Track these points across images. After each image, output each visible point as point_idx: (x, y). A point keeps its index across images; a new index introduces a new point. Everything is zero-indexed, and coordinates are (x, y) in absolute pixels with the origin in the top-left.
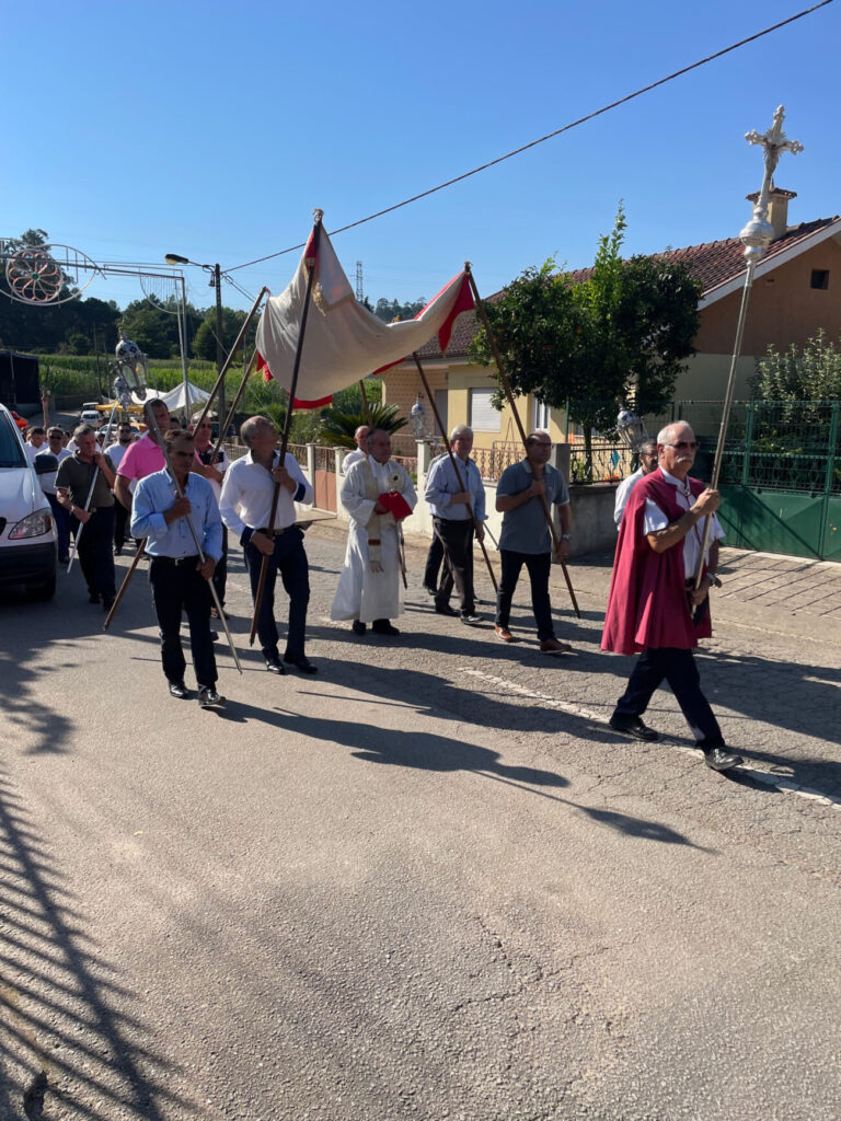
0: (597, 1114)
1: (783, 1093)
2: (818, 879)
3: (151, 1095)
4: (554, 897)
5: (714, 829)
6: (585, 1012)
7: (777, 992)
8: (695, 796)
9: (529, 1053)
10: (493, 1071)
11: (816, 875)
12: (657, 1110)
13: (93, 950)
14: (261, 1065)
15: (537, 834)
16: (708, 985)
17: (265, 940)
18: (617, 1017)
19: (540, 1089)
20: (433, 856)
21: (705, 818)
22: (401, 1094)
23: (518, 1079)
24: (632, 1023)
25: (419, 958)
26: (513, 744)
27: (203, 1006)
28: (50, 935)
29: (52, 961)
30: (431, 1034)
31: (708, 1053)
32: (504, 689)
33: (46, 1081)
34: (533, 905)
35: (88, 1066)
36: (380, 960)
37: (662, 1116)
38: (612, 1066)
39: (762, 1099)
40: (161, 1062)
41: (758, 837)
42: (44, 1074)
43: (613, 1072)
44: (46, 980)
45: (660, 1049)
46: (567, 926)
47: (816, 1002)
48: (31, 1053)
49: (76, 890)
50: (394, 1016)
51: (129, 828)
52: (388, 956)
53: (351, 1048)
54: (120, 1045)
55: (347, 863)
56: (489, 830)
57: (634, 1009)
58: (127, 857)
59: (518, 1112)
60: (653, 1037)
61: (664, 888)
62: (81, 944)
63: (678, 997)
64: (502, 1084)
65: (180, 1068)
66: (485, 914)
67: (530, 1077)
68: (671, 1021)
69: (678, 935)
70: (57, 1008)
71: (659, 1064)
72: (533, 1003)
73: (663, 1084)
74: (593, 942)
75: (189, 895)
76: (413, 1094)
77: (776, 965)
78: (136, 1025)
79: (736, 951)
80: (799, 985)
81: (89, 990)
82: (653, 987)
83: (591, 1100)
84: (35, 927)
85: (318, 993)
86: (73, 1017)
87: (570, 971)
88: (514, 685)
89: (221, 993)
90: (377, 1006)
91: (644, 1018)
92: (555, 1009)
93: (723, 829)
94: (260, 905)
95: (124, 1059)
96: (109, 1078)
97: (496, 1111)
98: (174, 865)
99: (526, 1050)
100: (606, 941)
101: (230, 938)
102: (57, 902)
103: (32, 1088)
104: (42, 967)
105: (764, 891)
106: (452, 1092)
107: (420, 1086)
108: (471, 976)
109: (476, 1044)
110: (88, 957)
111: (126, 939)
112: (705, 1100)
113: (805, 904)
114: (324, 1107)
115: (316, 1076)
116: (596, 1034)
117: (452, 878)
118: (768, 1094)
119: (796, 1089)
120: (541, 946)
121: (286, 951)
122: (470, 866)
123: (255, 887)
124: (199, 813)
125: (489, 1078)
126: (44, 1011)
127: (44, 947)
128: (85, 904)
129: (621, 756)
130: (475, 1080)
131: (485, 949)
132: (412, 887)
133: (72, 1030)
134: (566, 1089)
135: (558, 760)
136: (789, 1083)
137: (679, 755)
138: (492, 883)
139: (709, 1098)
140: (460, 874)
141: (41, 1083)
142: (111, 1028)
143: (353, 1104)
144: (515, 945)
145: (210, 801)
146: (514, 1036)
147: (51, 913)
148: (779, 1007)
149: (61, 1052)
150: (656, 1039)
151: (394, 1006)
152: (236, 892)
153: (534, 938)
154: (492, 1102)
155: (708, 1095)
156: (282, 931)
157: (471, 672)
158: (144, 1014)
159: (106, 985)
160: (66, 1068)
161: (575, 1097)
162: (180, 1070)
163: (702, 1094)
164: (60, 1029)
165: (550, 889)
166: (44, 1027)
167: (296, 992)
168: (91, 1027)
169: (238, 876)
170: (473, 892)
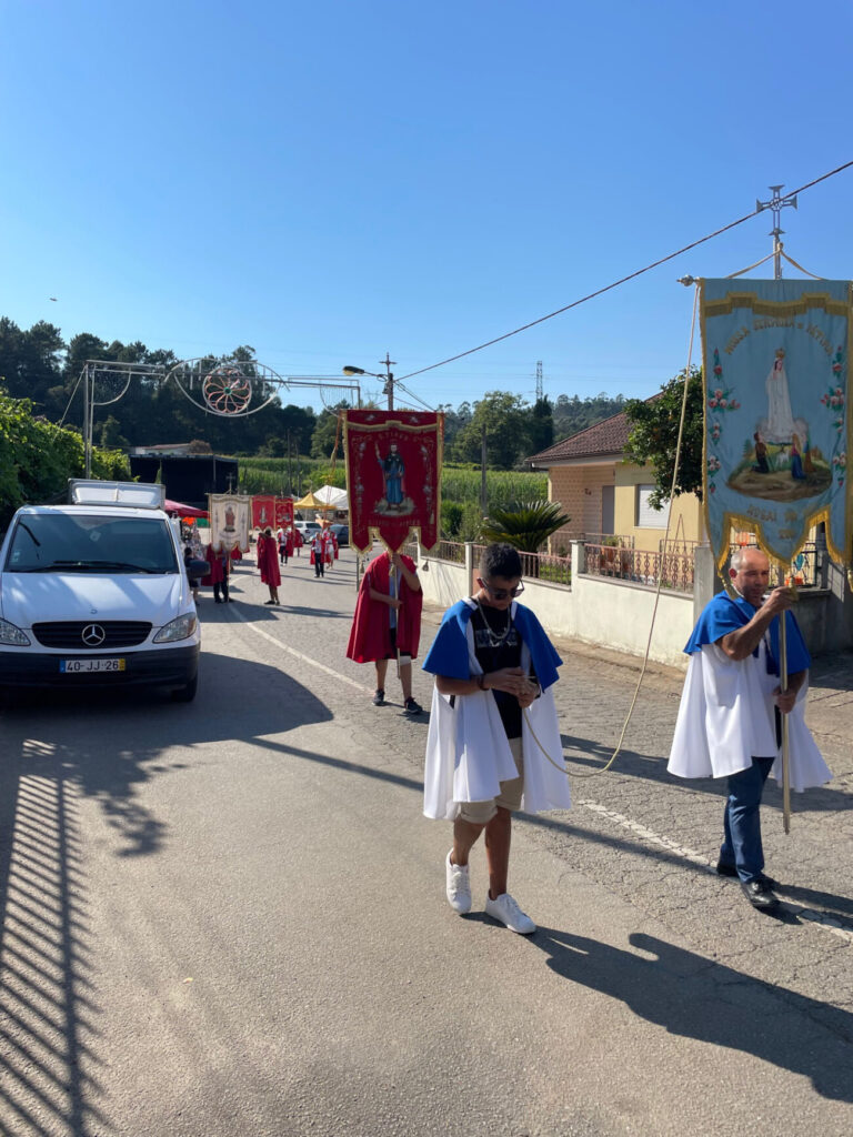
4: (624, 1118)
8: (829, 991)
15: (623, 1027)
20: (493, 1045)
26: (619, 902)
32: (625, 831)
34: (596, 1125)
55: (394, 1042)
56: (567, 1016)
61: (764, 1119)
88: (641, 827)
94: (285, 1088)
111: (137, 1112)
117: (509, 1077)
122: (533, 1063)
123: (287, 1063)
124: (256, 960)
129: (747, 929)
132: (459, 1084)
135: (670, 928)
137: (821, 932)
138: (554, 1089)
140: (519, 1072)
145: (272, 947)
152: (265, 1066)
156: (301, 1124)
157: (592, 807)
165: (622, 1105)
169: (273, 1046)
170: (529, 1100)
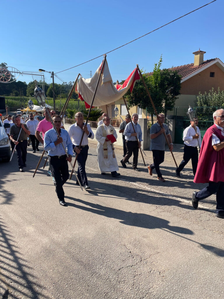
0: (157, 297)
1: (206, 290)
2: (214, 233)
3: (37, 295)
4: (145, 239)
5: (187, 220)
6: (153, 269)
7: (204, 263)
9: (139, 281)
10: (129, 286)
11: (214, 231)
12: (173, 295)
13: (21, 256)
14: (67, 286)
15: (140, 222)
16: (186, 261)
17: (68, 252)
18: (162, 271)
19: (142, 291)
20: (113, 229)
21: (184, 218)
22: (104, 293)
23: (136, 288)
24: (166, 272)
25: (109, 256)
27: (51, 271)
28: (9, 252)
29: (10, 259)
30: (112, 277)
31: (186, 280)
33: (9, 292)
34: (139, 241)
35: (20, 288)
36: (99, 257)
37: (174, 297)
38: (161, 284)
39: (201, 292)
40: (40, 286)
41: (199, 222)
42: (8, 290)
43: (161, 285)
44: (8, 265)
45: (173, 279)
46: (148, 247)
47: (214, 265)
48: (4, 284)
49: (16, 240)
50: (103, 272)
51: (30, 223)
52: (101, 256)
53: (91, 281)
54: (29, 282)
55: (89, 231)
56: (128, 222)
57: (166, 268)
58: (30, 231)
59: (136, 297)
60: (172, 276)
61: (174, 236)
62: (18, 255)
63: (178, 265)
64: (131, 289)
65: (45, 287)
66: (127, 244)
67: (139, 287)
68: (176, 271)
69: (178, 248)
70: (11, 272)
71: (173, 283)
72: (139, 267)
73: (174, 288)
74: (155, 251)
75: (47, 241)
76: (108, 293)
77: (204, 256)
78: (33, 276)
79: (193, 252)
80: (210, 261)
81: (20, 267)
82: (172, 262)
83: (155, 293)
84: (5, 250)
85: (82, 266)
86: (16, 275)
87: (149, 259)
89: (56, 267)
90: (98, 269)
91: (169, 271)
92: (145, 269)
93: (189, 220)
94: (66, 243)
95: (30, 286)
96: (26, 291)
97: (130, 297)
98: (43, 233)
99: (138, 280)
100: (159, 251)
101: (58, 252)
102: (11, 244)
103: (5, 294)
104: (7, 261)
105: (200, 236)
106: (118, 292)
107: (110, 291)
108: (123, 261)
109: (125, 279)
110: (20, 258)
111: (30, 253)
112: (186, 292)
113: (211, 239)
114: (84, 297)
115: (82, 289)
116: (157, 276)
117: (118, 235)
118: (202, 290)
119: (209, 289)
120: (141, 252)
121: (73, 256)
122: (122, 231)
123: (65, 238)
124: (49, 219)
125: (128, 288)
126: (8, 273)
127: (8, 256)
128: (18, 244)
129: (162, 201)
130: (124, 289)
131: (127, 254)
132: (107, 238)
133: (15, 278)
134: (148, 290)
136: (208, 287)
138: (128, 236)
139: (187, 292)
140: (120, 233)
141: (7, 293)
142: (26, 277)
143: (92, 296)
144: (135, 252)
145: (52, 215)
146: (135, 277)
147: (9, 246)
148: (205, 267)
149: (13, 284)
150: (172, 277)
151: (103, 269)
152: (59, 240)
153: (140, 250)
154: (129, 294)
155: (186, 291)
156: (72, 250)
158: (35, 273)
159: (24, 265)
160: (14, 288)
161: (151, 292)
162: (45, 288)
163: (185, 291)
164: (12, 278)
165: (144, 237)
166: (8, 277)
167: (76, 266)
168: (21, 277)
169: (60, 235)
170: (123, 238)
